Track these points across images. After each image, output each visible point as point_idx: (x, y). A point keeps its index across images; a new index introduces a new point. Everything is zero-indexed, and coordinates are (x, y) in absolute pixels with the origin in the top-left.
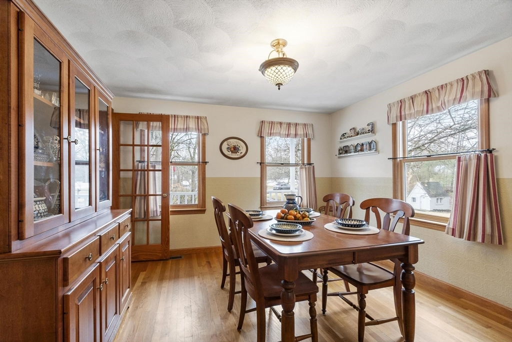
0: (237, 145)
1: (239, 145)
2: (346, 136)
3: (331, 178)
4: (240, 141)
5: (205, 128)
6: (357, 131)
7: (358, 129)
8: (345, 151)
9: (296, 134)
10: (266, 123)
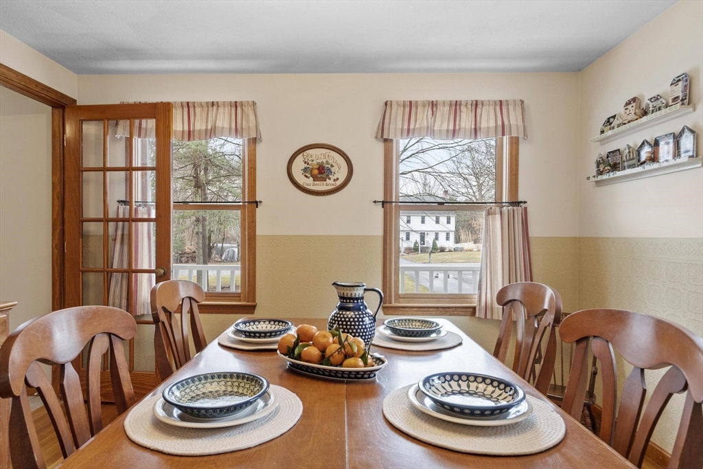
0: (327, 163)
1: (331, 162)
2: (615, 123)
3: (579, 238)
4: (333, 153)
5: (249, 127)
6: (643, 106)
7: (645, 101)
8: (611, 163)
9: (475, 129)
10: (395, 107)
